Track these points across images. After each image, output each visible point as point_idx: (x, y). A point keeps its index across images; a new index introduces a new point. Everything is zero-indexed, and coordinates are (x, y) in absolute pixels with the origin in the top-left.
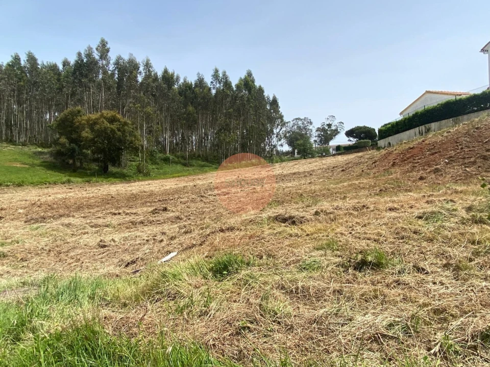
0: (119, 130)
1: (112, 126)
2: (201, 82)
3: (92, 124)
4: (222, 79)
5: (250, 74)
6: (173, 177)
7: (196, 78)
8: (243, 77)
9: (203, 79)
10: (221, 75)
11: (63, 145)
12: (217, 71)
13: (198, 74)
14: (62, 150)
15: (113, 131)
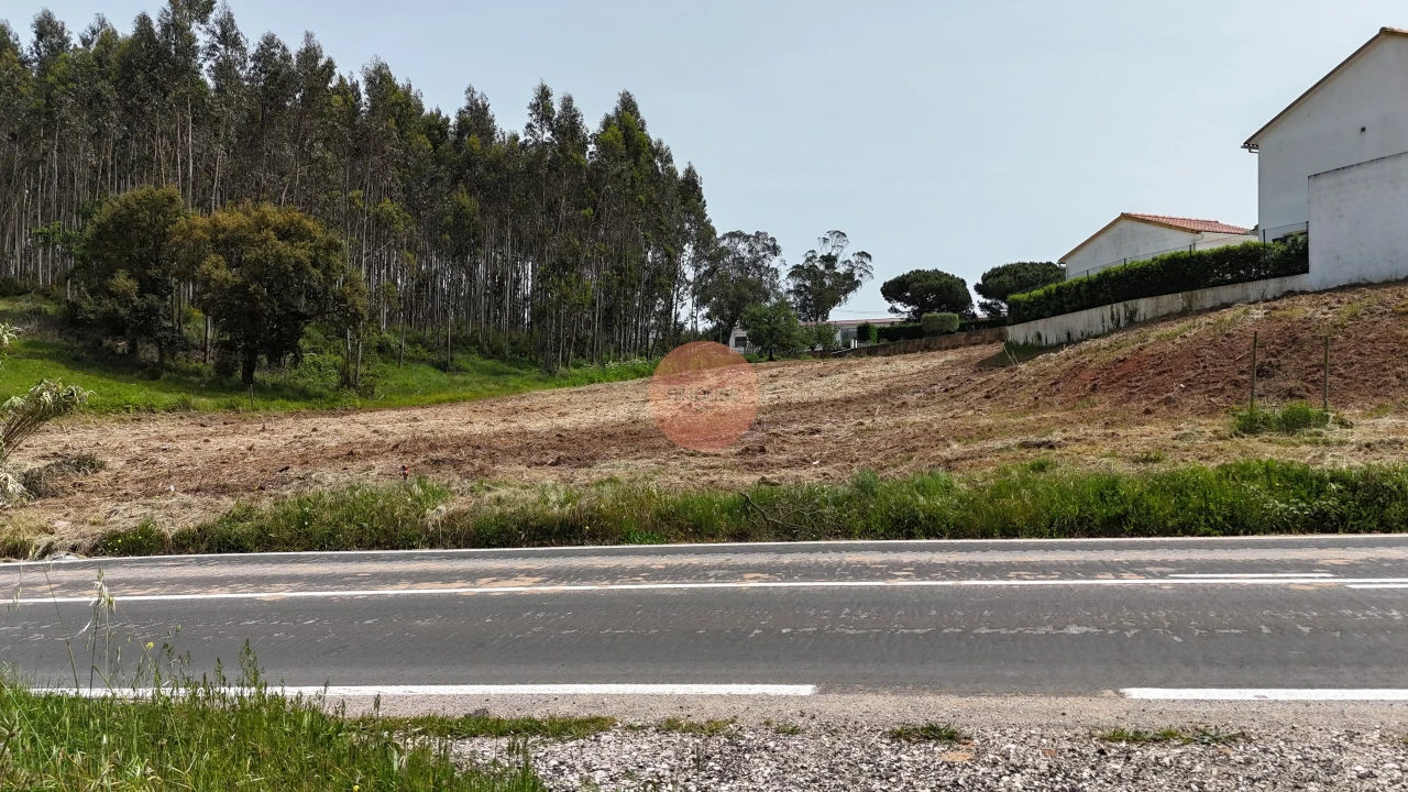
0: (315, 264)
1: (298, 252)
2: (477, 117)
3: (228, 244)
4: (560, 117)
5: (628, 104)
6: (439, 403)
7: (463, 104)
8: (611, 112)
9: (485, 108)
10: (557, 108)
11: (123, 298)
12: (544, 94)
13: (470, 91)
14: (122, 311)
15: (299, 267)
